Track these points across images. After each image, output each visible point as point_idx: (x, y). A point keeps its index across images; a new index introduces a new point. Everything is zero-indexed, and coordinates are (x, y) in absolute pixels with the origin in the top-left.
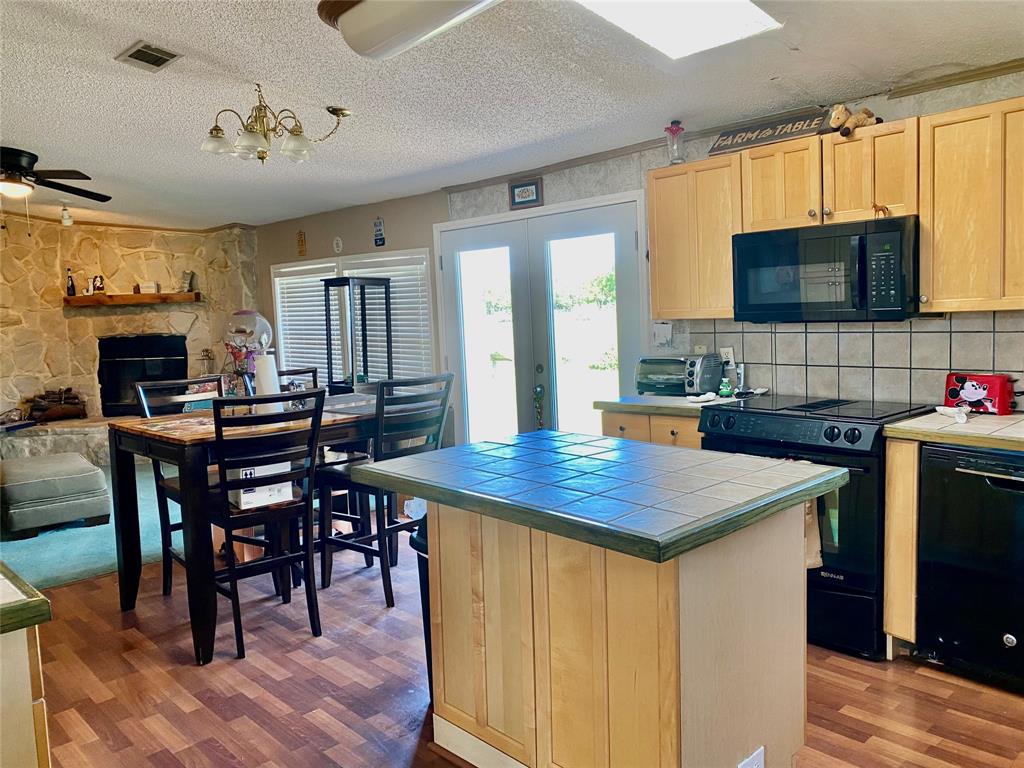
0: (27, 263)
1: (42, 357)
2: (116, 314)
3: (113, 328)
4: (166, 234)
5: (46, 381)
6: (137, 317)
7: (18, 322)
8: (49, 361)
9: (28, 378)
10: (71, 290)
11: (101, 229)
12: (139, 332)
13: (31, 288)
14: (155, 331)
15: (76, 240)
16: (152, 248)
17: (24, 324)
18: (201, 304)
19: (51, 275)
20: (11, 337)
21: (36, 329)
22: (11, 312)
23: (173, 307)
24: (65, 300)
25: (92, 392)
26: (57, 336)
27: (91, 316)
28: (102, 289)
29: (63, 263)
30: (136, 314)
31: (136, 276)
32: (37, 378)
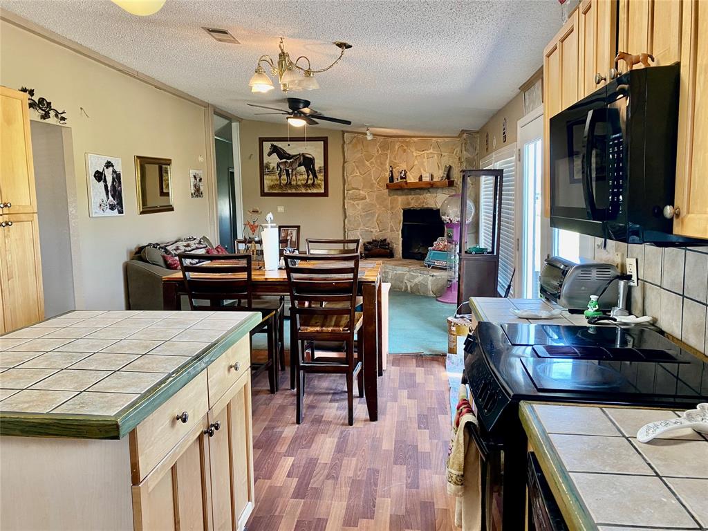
0: (371, 163)
1: (375, 219)
2: (411, 194)
3: (409, 204)
4: (439, 140)
5: (376, 234)
6: (421, 197)
7: (364, 198)
8: (379, 222)
9: (367, 231)
10: (392, 179)
11: (408, 139)
12: (421, 206)
13: (373, 178)
14: (429, 206)
15: (397, 147)
16: (431, 151)
17: (368, 200)
18: (454, 188)
19: (383, 170)
20: (360, 207)
21: (373, 203)
22: (361, 192)
23: (439, 190)
24: (387, 185)
25: (397, 242)
26: (384, 207)
27: (401, 195)
28: (405, 178)
29: (391, 162)
30: (421, 195)
31: (422, 170)
32: (372, 232)
